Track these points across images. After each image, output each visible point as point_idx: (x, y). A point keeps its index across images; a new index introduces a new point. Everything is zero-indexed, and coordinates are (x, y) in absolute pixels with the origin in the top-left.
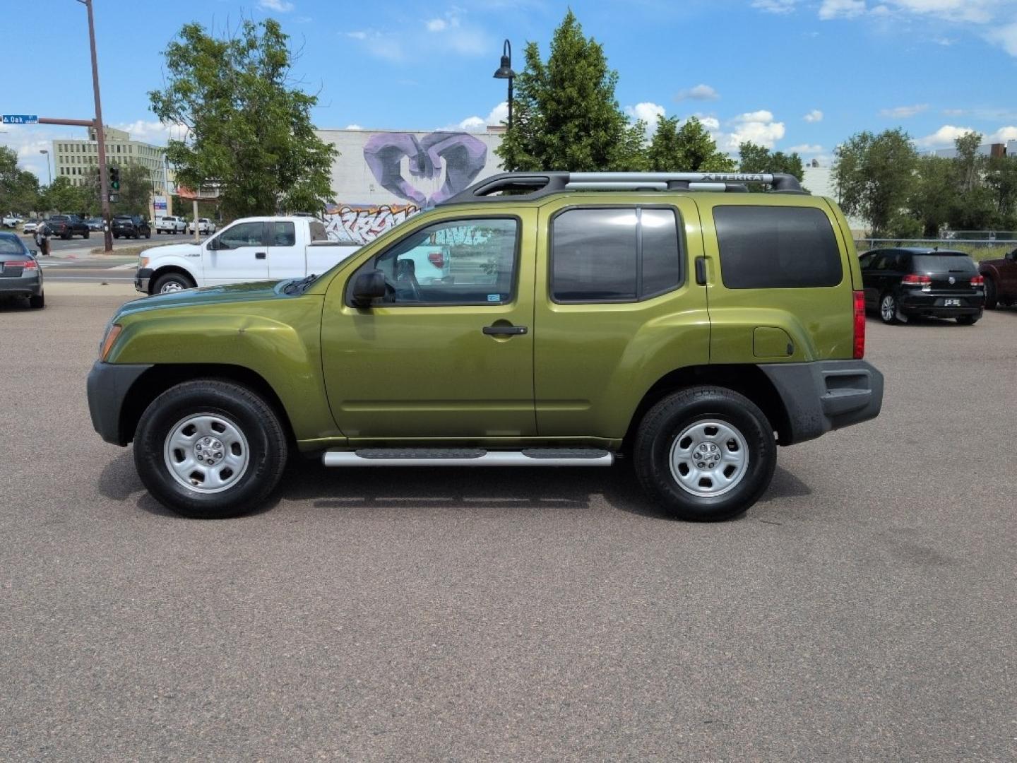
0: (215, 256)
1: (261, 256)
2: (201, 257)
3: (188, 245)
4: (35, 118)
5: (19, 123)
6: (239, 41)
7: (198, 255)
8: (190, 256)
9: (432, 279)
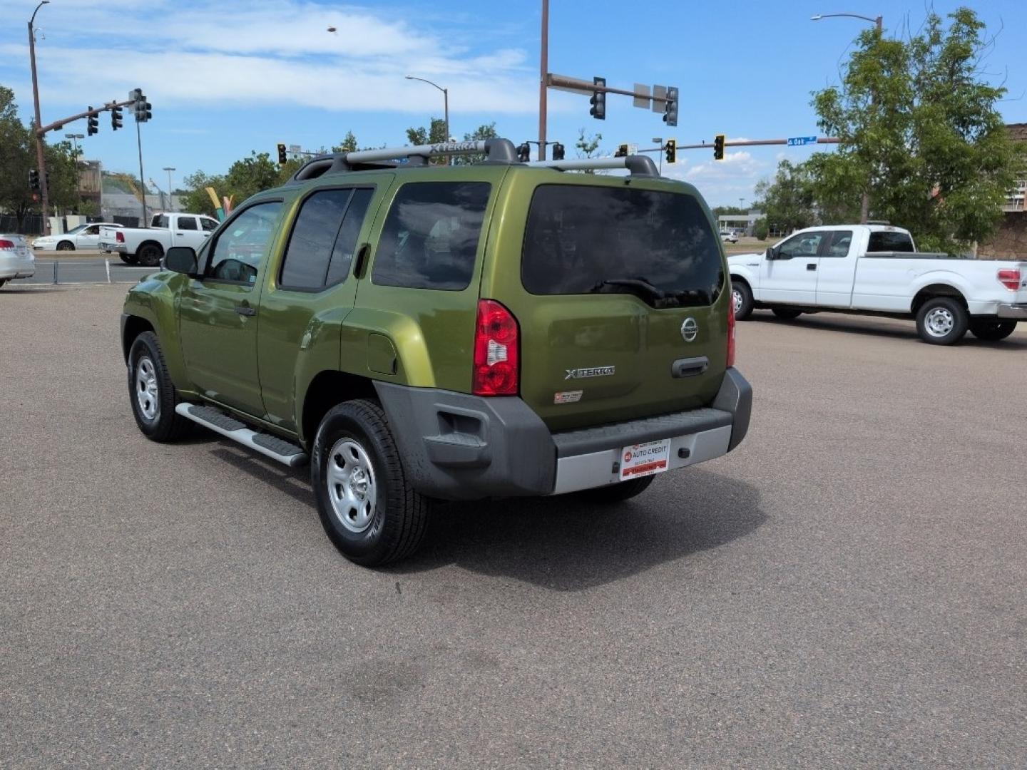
0: (771, 265)
1: (811, 267)
2: (759, 266)
3: (755, 255)
4: (814, 139)
5: (801, 144)
6: (921, 39)
7: (757, 265)
8: (751, 265)
9: (999, 303)
